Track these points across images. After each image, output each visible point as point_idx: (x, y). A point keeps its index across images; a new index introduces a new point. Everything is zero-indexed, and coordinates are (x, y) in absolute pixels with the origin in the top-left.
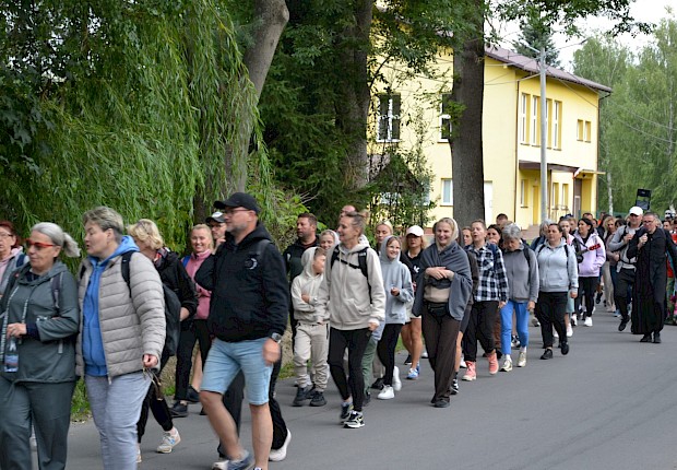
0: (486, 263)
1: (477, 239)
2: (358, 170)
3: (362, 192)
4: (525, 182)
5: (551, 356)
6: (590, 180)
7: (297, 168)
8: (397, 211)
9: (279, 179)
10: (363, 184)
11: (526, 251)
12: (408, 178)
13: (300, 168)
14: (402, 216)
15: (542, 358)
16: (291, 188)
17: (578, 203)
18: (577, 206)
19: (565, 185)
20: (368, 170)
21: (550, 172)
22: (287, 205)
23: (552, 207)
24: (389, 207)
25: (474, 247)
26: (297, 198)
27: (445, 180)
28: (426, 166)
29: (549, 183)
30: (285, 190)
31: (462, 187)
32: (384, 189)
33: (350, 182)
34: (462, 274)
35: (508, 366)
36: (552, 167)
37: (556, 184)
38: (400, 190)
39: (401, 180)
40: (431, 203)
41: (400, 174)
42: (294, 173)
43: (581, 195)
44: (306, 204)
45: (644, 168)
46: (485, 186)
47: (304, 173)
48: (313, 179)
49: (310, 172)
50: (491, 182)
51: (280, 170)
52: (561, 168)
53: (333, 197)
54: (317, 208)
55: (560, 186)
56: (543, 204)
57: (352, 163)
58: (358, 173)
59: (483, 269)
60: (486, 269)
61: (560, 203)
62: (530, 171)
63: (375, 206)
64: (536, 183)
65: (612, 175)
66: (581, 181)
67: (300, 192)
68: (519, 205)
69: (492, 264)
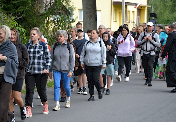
0: (39, 52)
1: (33, 40)
2: (40, 5)
3: (42, 15)
4: (115, 11)
5: (93, 99)
6: (144, 10)
7: (13, 4)
8: (58, 23)
9: (5, 9)
10: (43, 11)
11: (68, 45)
12: (63, 9)
13: (14, 4)
14: (60, 26)
15: (88, 101)
16: (10, 13)
17: (139, 20)
18: (139, 21)
19: (133, 12)
20: (45, 5)
21: (126, 6)
22: (8, 21)
23: (128, 21)
24: (54, 22)
25: (32, 44)
26: (13, 18)
27: (80, 10)
28: (71, 3)
29: (126, 11)
30: (7, 14)
31: (87, 13)
32: (52, 14)
33: (37, 11)
34: (12, 58)
35: (57, 108)
36: (127, 4)
37: (129, 11)
38: (59, 14)
39: (59, 10)
40: (73, 20)
41: (59, 7)
42: (11, 6)
43: (140, 16)
44: (17, 21)
45: (168, 4)
46: (97, 12)
47: (16, 7)
48: (20, 9)
49: (19, 6)
50: (100, 10)
51: (5, 5)
52: (131, 4)
53: (29, 17)
54: (22, 22)
55: (131, 12)
56: (123, 20)
57: (38, 2)
58: (40, 7)
59: (37, 55)
60: (39, 55)
61: (131, 20)
62: (117, 6)
63: (48, 21)
64: (120, 11)
65: (154, 7)
66: (140, 10)
67: (14, 15)
68: (113, 20)
69: (42, 53)
